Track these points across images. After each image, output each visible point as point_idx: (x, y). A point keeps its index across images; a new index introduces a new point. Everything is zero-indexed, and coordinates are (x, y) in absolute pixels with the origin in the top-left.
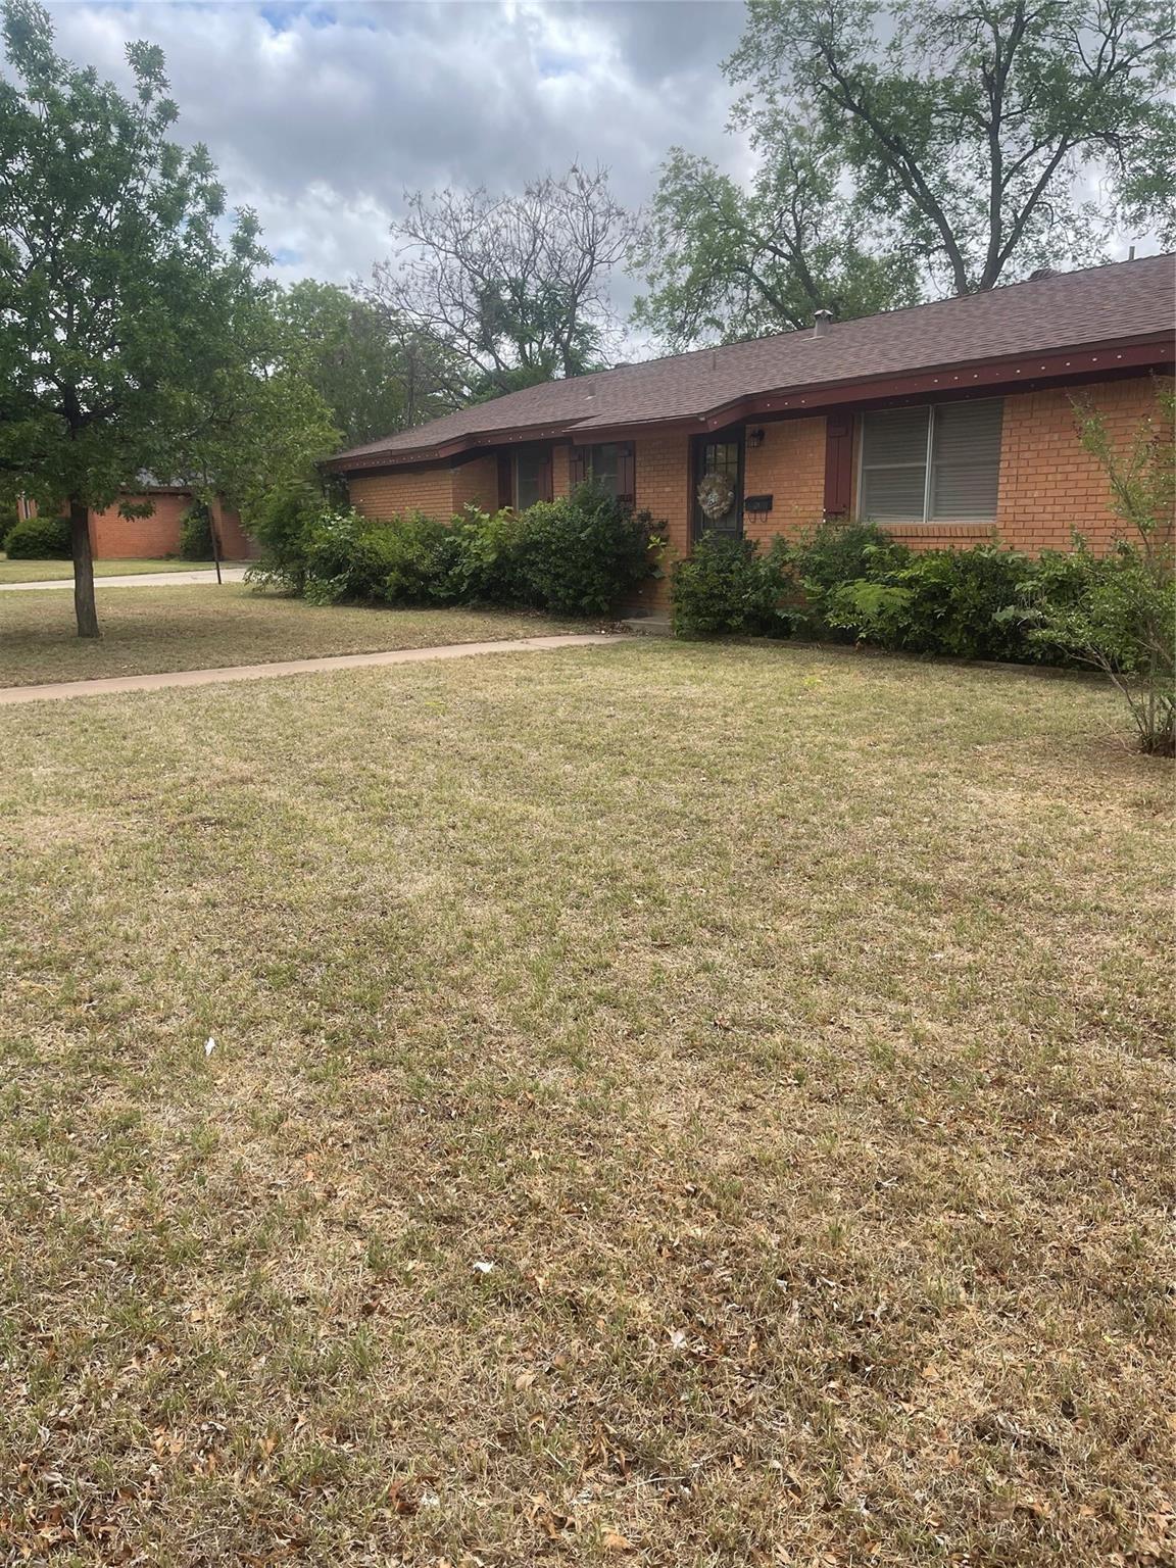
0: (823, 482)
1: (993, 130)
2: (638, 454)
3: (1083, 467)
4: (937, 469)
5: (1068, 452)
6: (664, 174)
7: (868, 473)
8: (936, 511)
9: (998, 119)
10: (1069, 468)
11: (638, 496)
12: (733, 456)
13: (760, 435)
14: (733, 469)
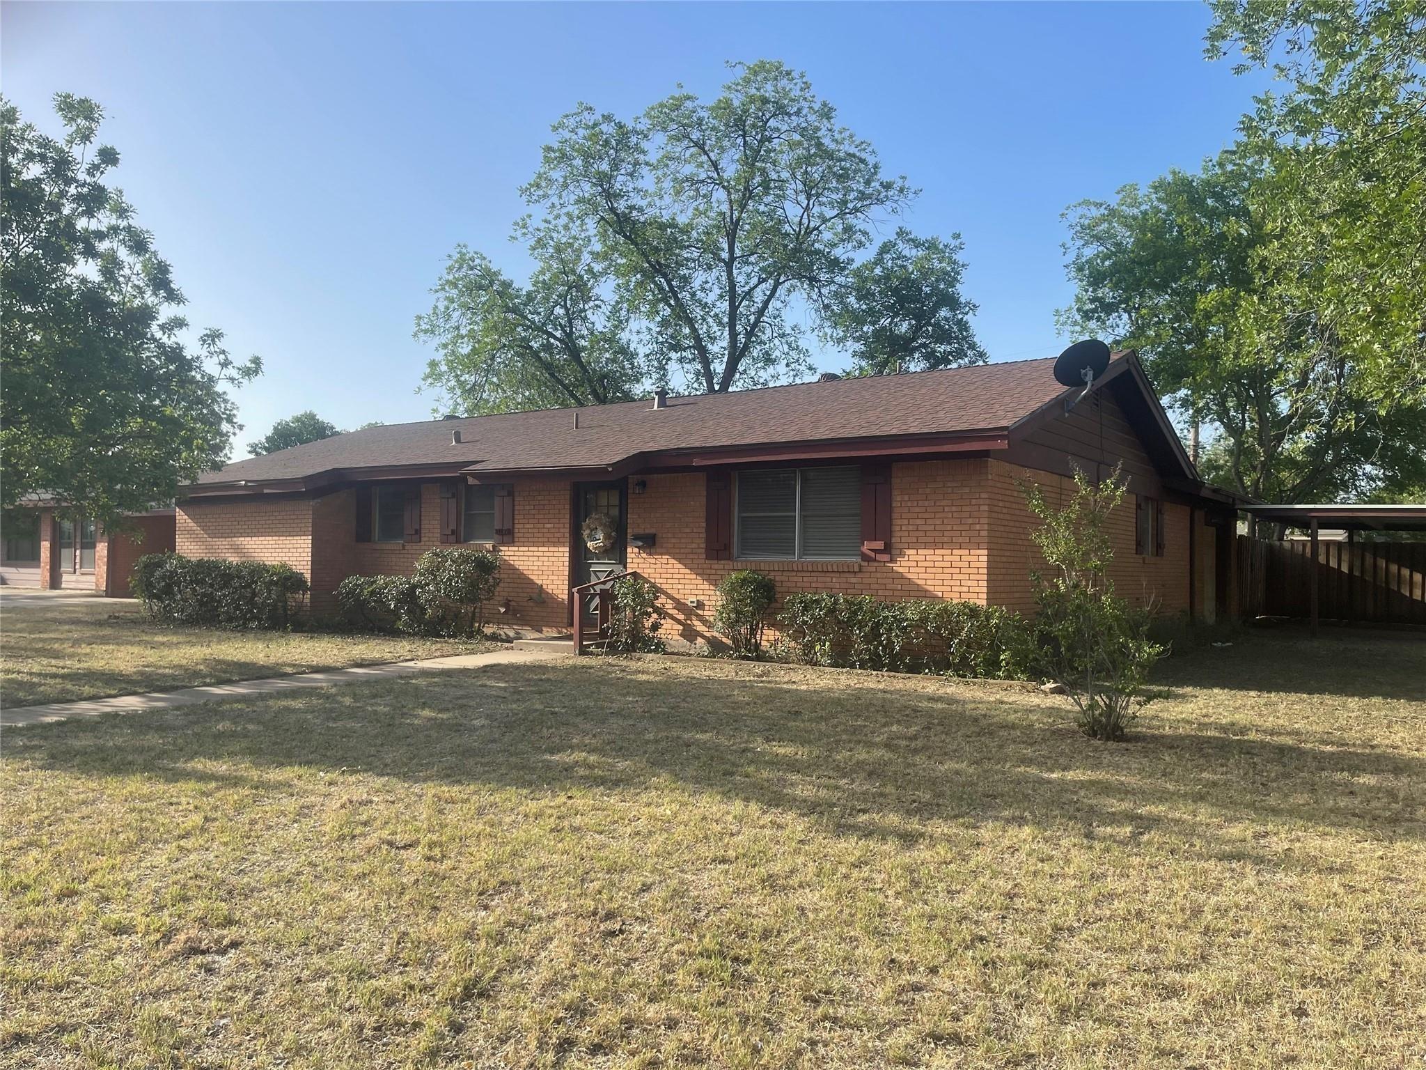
0: (704, 525)
1: (729, 265)
2: (516, 494)
3: (930, 522)
4: (803, 517)
5: (917, 510)
6: (450, 263)
7: (743, 520)
8: (805, 551)
9: (732, 258)
10: (918, 522)
11: (516, 531)
12: (615, 500)
13: (643, 484)
14: (615, 512)
